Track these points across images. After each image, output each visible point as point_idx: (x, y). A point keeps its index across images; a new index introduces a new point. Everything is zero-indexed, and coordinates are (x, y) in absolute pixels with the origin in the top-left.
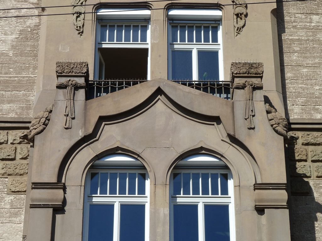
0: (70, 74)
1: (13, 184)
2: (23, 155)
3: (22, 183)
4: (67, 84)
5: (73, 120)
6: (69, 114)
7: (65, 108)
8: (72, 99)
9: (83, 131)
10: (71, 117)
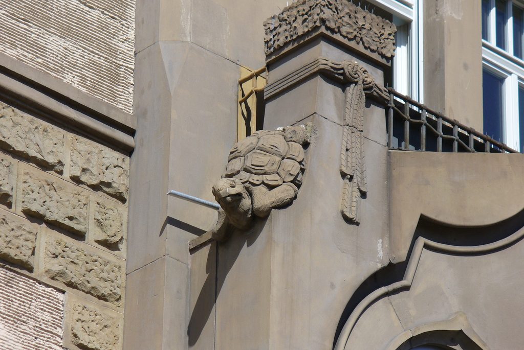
0: (352, 44)
1: (82, 319)
2: (111, 233)
3: (106, 326)
4: (353, 77)
5: (363, 200)
6: (355, 177)
7: (344, 152)
8: (362, 131)
9: (387, 246)
10: (362, 189)
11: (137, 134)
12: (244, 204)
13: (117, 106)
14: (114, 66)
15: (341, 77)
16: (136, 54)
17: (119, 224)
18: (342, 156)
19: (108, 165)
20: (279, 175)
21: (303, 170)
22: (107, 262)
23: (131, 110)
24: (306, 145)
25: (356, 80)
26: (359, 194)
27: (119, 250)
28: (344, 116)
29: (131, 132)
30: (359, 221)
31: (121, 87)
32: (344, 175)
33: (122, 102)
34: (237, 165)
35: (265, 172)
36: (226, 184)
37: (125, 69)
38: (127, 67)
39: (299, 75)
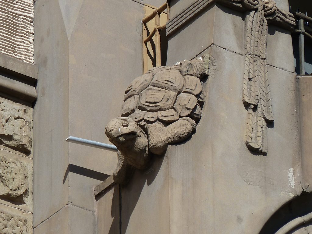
2: (13, 186)
4: (252, 4)
5: (269, 129)
6: (259, 106)
7: (246, 82)
8: (265, 59)
9: (299, 174)
10: (267, 118)
11: (39, 84)
12: (139, 143)
13: (17, 57)
14: (11, 16)
15: (240, 5)
16: (35, 2)
17: (22, 177)
18: (245, 87)
19: (8, 117)
20: (175, 110)
21: (201, 104)
22: (10, 216)
23: (31, 60)
24: (204, 78)
25: (255, 7)
26: (265, 123)
27: (24, 203)
28: (245, 45)
29: (33, 82)
30: (266, 151)
31: (20, 37)
32: (247, 105)
33: (22, 52)
34: (132, 103)
35: (160, 109)
36: (117, 124)
37: (23, 18)
38: (25, 16)
39: (197, 7)
